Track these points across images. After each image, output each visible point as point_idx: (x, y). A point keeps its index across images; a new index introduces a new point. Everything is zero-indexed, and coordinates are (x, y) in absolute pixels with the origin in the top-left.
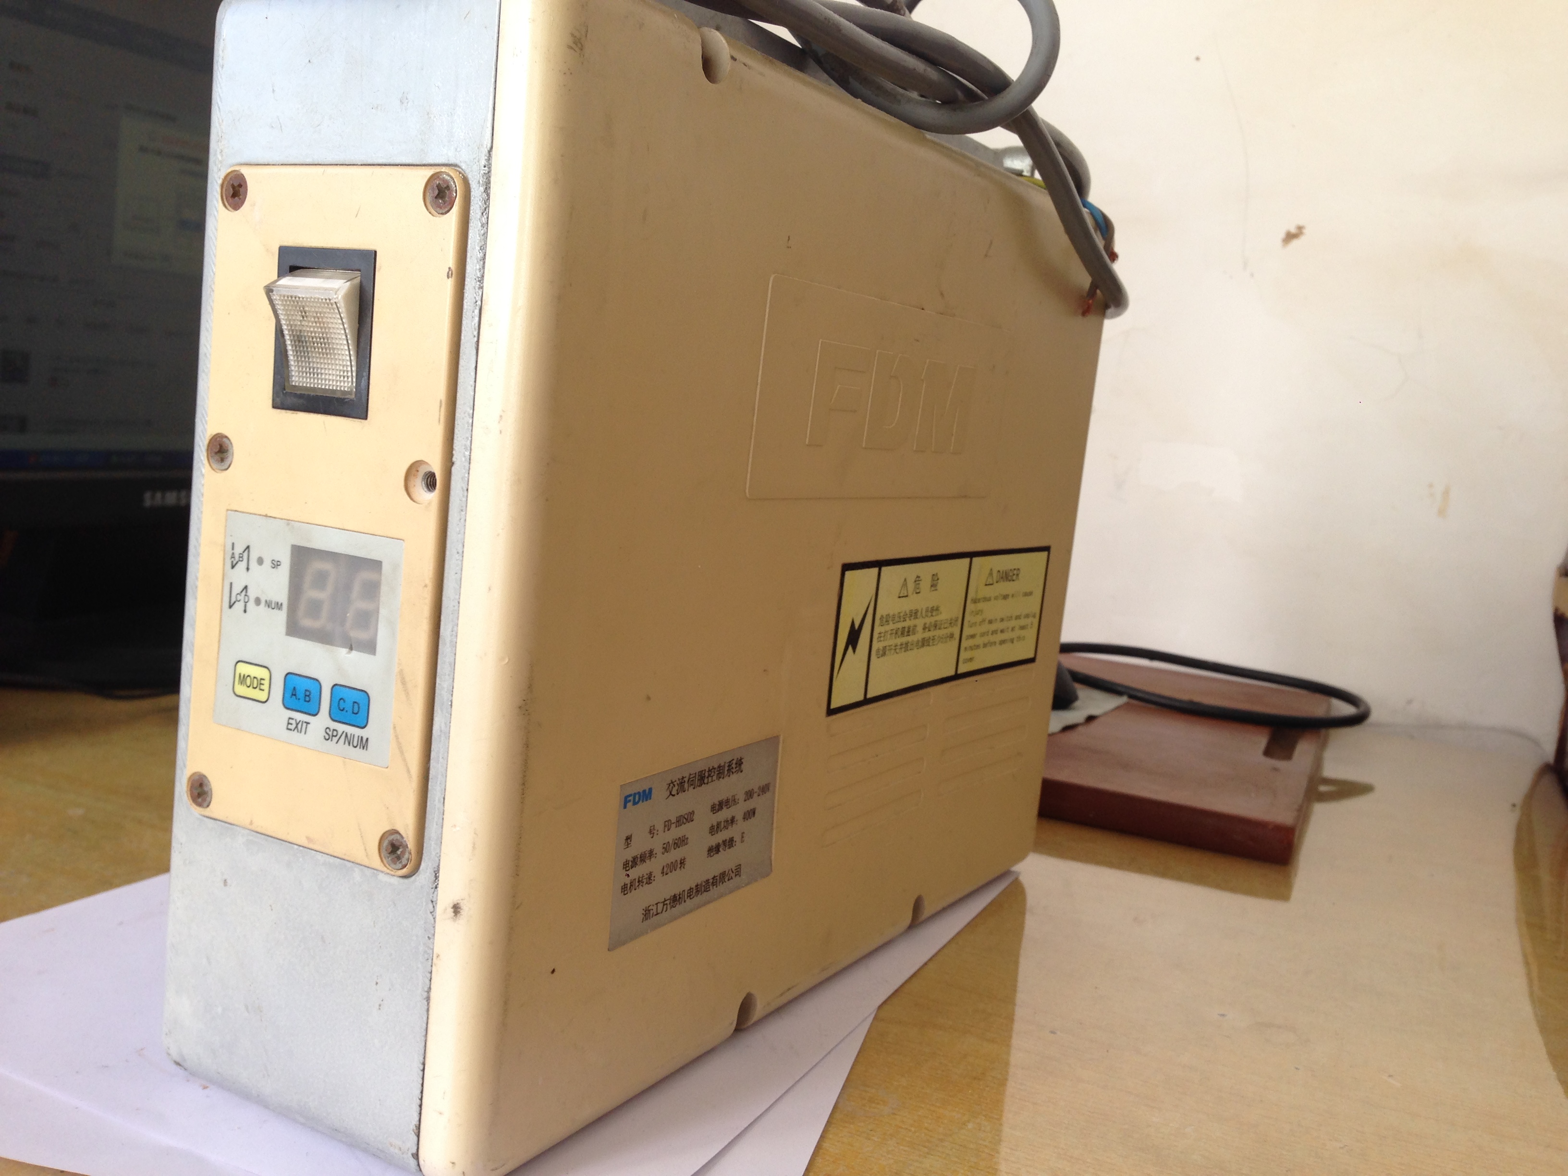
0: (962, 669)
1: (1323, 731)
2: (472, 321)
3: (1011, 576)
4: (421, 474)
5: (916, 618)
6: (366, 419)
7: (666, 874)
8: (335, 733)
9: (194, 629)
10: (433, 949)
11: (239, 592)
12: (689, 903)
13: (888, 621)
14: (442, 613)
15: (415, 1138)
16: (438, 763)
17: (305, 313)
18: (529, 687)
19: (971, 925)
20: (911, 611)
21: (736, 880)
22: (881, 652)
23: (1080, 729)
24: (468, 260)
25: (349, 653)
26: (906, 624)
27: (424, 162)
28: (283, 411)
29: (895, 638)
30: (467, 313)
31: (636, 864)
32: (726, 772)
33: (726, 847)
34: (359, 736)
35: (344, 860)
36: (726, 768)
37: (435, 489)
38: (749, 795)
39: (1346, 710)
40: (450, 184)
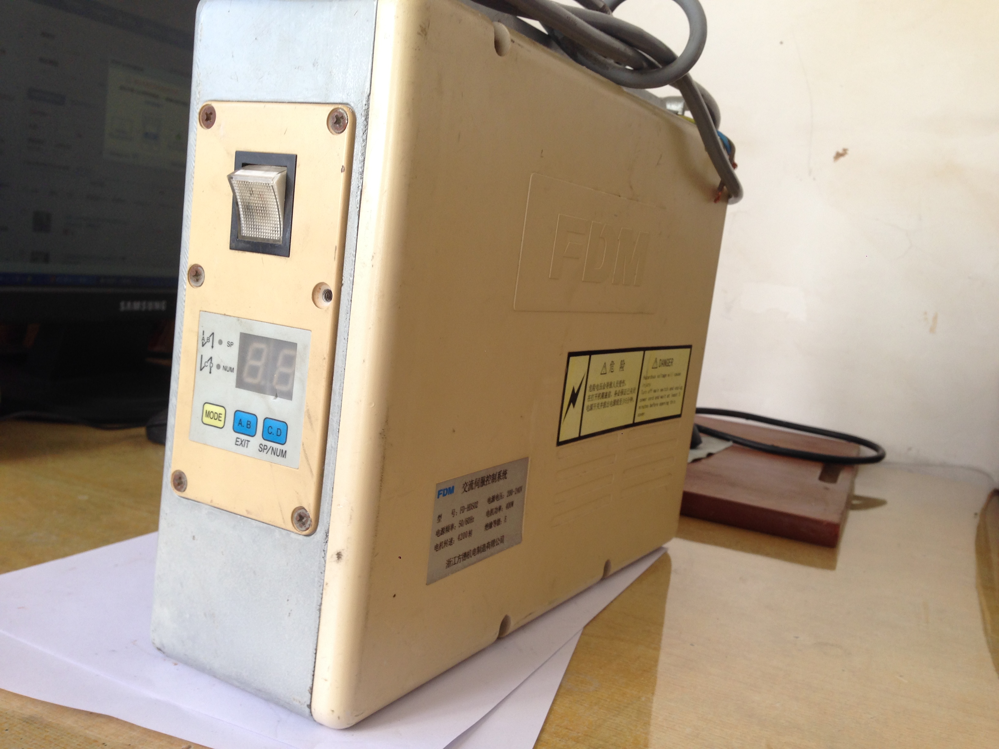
0: (637, 421)
1: (856, 466)
2: (356, 198)
3: (668, 363)
4: (322, 291)
5: (611, 387)
6: (289, 257)
7: (461, 540)
8: (265, 447)
9: (178, 383)
10: (324, 580)
11: (207, 361)
12: (473, 559)
13: (594, 389)
14: (334, 376)
15: (309, 695)
16: (330, 467)
17: (252, 192)
18: (386, 422)
19: (640, 579)
20: (608, 383)
21: (501, 545)
22: (590, 408)
23: (704, 461)
24: (354, 161)
25: (275, 399)
26: (605, 391)
27: (327, 102)
28: (237, 251)
29: (598, 399)
30: (353, 193)
31: (444, 533)
32: (497, 478)
33: (495, 525)
34: (280, 450)
35: (270, 525)
36: (497, 476)
37: (331, 299)
38: (510, 493)
39: (870, 453)
40: (344, 115)
